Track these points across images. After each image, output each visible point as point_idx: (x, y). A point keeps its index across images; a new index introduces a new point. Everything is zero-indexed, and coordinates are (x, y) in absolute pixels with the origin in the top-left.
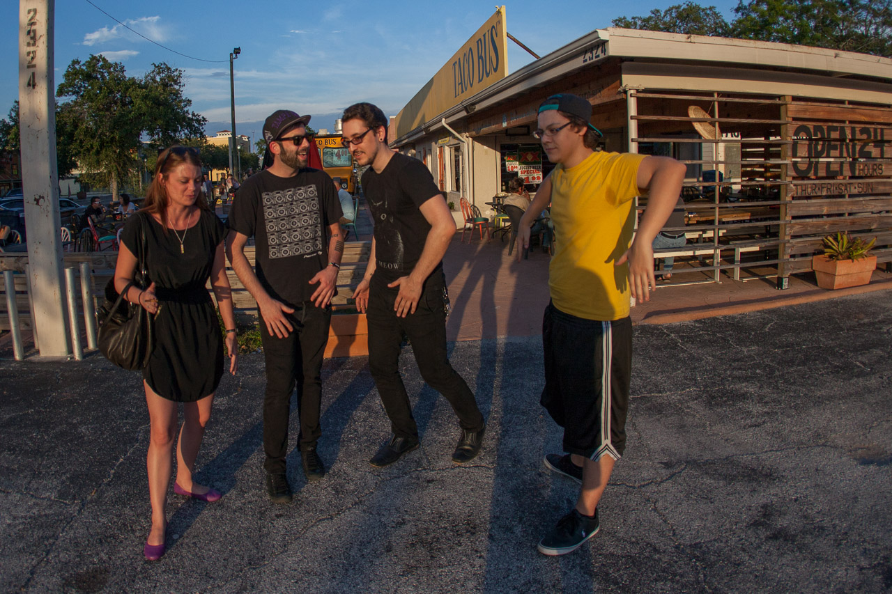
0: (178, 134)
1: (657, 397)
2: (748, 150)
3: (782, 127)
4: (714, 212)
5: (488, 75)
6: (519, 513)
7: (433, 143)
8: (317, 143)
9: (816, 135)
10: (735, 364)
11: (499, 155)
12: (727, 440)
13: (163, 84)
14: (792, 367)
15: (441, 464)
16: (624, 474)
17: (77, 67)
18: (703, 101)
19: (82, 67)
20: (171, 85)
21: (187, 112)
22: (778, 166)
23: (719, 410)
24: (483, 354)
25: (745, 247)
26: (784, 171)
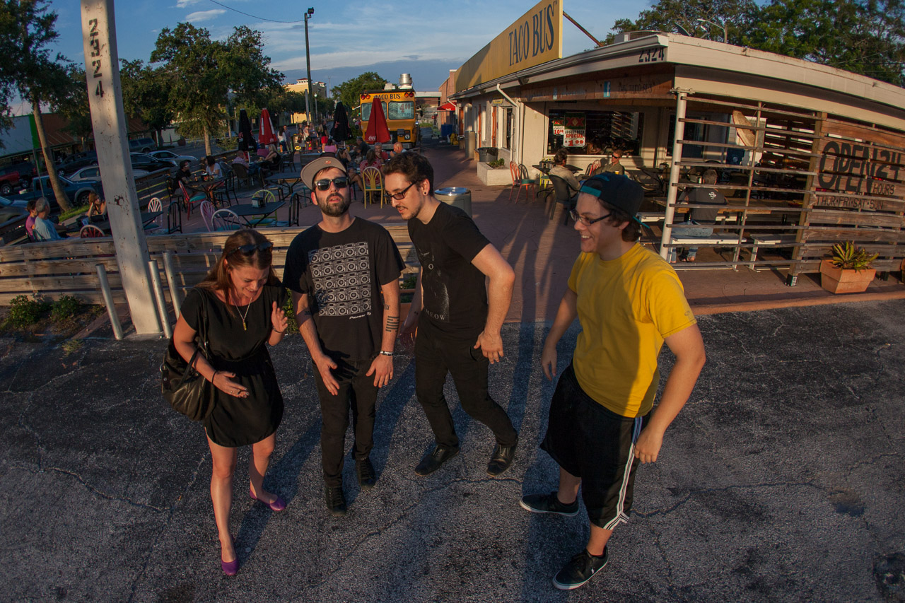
5: (542, 51)
6: (541, 538)
7: (488, 102)
10: (744, 374)
11: (547, 119)
12: (729, 466)
14: (793, 383)
15: (477, 474)
23: (726, 429)
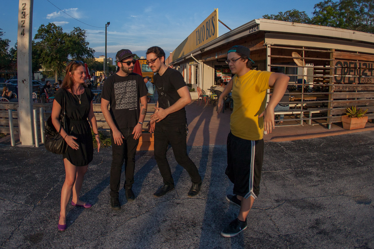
0: (83, 56)
1: (274, 172)
2: (317, 71)
3: (330, 62)
4: (301, 96)
5: (210, 37)
6: (214, 219)
7: (187, 64)
8: (140, 62)
9: (344, 65)
10: (307, 160)
11: (214, 69)
12: (302, 191)
13: (78, 36)
15: (183, 197)
16: (259, 204)
17: (43, 27)
18: (298, 50)
19: (45, 28)
20: (81, 36)
21: (87, 47)
22: (328, 78)
23: (300, 179)
24: (203, 151)
25: (314, 111)
26: (331, 80)
